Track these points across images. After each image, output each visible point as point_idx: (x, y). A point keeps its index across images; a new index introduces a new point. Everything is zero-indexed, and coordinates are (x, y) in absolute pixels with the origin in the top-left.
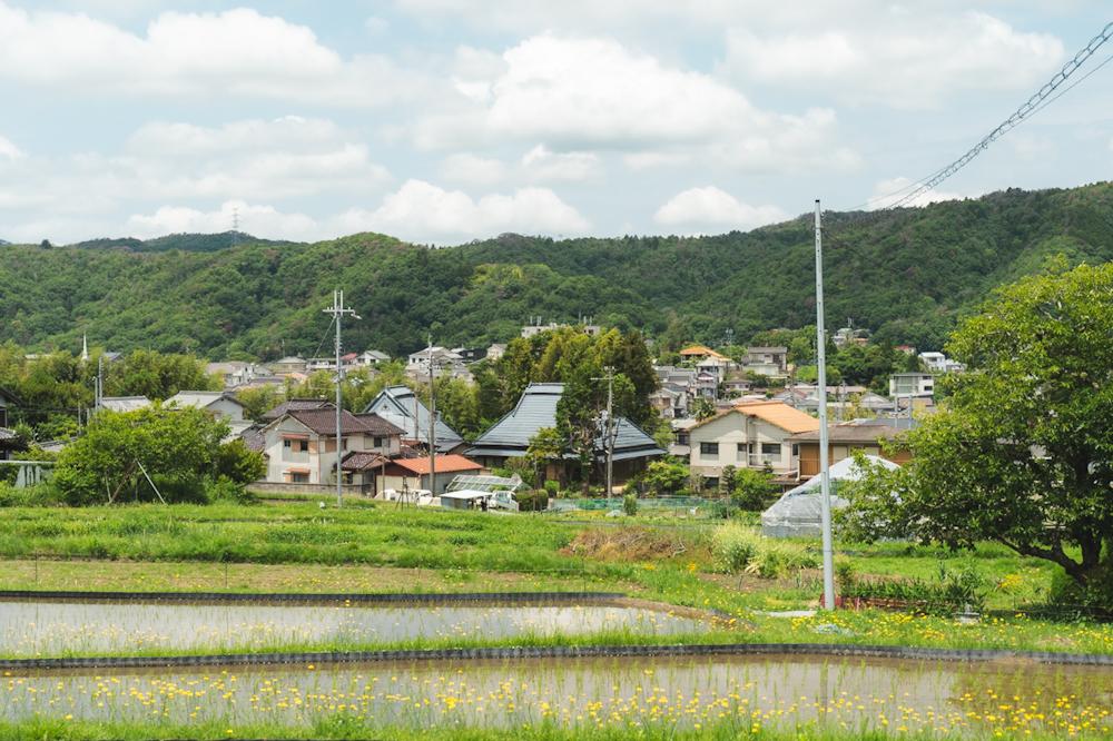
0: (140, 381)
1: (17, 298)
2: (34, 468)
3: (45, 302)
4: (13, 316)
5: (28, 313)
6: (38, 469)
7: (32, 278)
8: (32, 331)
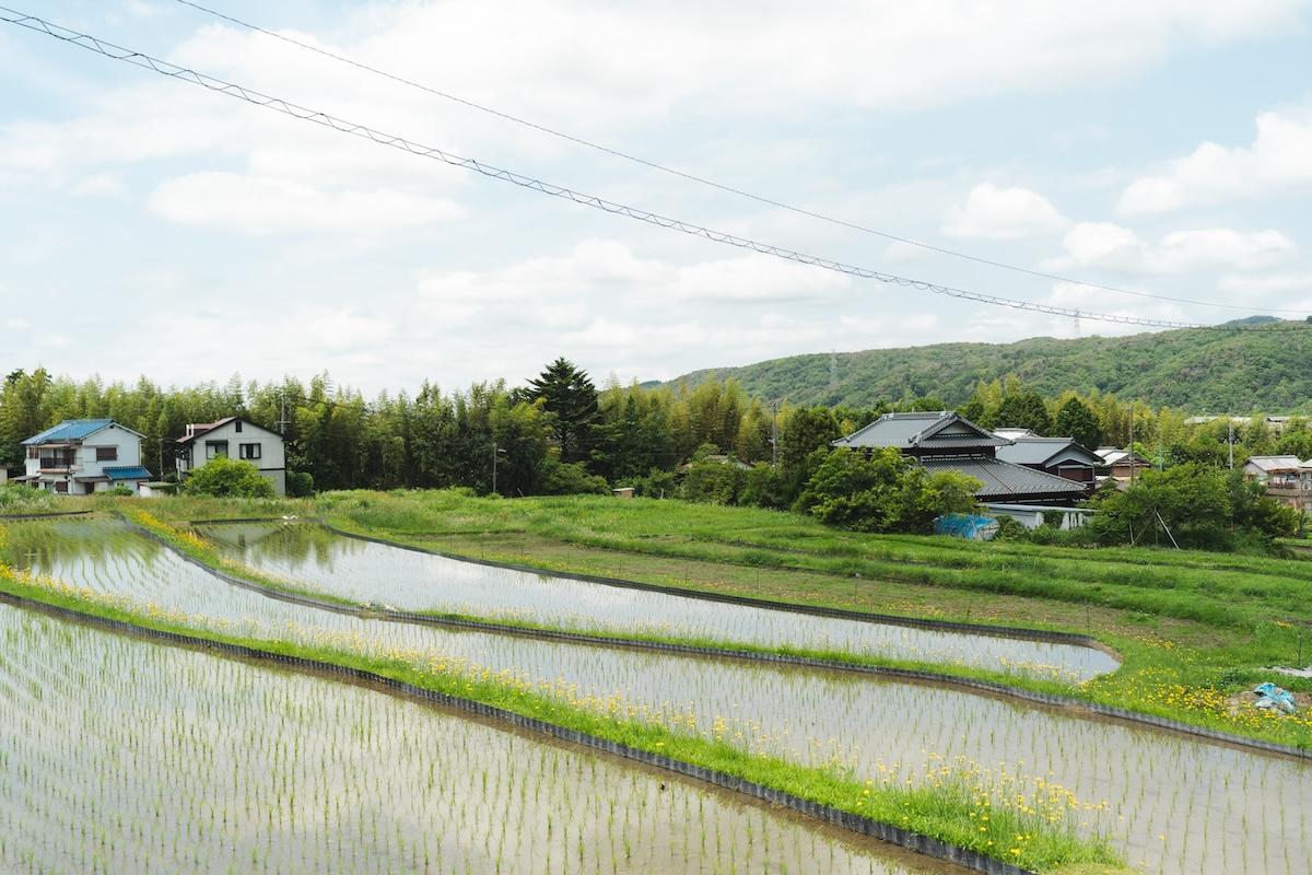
0: (1292, 443)
1: (1281, 367)
2: (1077, 514)
3: (1306, 370)
4: (1277, 383)
5: (1291, 380)
6: (1080, 515)
7: (1296, 350)
8: (1294, 396)
